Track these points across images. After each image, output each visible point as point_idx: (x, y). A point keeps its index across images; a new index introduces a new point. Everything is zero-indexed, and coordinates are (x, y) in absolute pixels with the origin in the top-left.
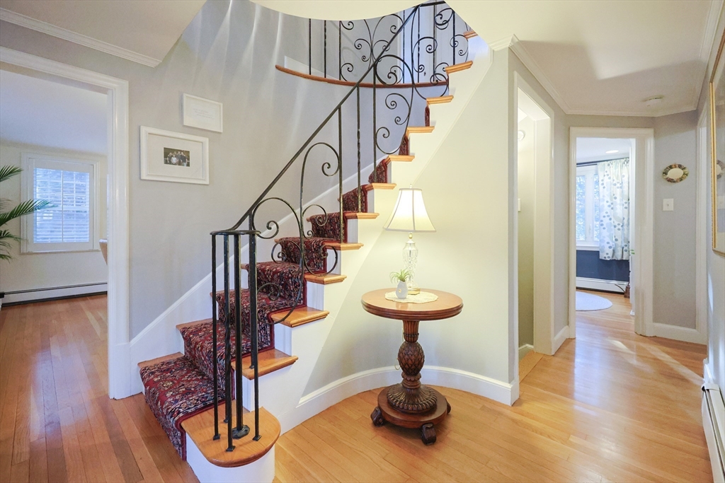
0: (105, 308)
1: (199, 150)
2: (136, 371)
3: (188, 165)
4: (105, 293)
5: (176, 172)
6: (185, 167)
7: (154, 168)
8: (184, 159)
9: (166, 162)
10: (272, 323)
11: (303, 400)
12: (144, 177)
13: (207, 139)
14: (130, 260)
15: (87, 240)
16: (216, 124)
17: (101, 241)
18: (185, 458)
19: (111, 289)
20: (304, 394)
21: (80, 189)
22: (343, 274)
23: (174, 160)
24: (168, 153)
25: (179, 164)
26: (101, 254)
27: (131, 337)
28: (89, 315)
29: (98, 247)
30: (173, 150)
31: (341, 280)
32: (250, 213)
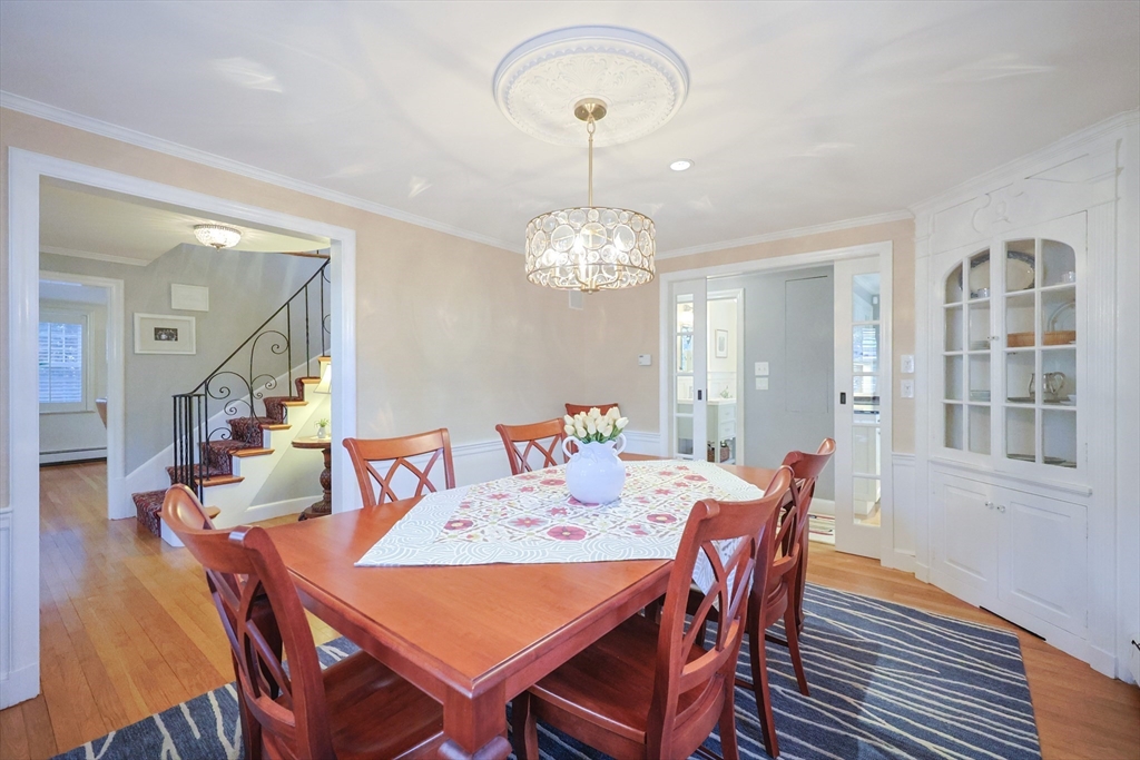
0: (105, 474)
1: (187, 328)
2: (130, 497)
3: (176, 340)
4: (104, 460)
5: (166, 346)
6: (173, 342)
7: (145, 344)
8: (172, 334)
9: (156, 339)
10: (230, 457)
11: (250, 508)
12: (137, 351)
13: (194, 318)
14: (126, 415)
15: (80, 400)
16: (203, 306)
17: (98, 401)
18: (160, 536)
19: (110, 455)
20: (252, 505)
21: (70, 342)
22: (289, 424)
23: (164, 336)
24: (158, 332)
25: (168, 339)
26: (97, 416)
27: (126, 473)
28: (88, 480)
29: (92, 407)
30: (162, 329)
31: (288, 428)
32: (206, 383)
